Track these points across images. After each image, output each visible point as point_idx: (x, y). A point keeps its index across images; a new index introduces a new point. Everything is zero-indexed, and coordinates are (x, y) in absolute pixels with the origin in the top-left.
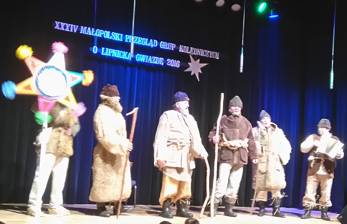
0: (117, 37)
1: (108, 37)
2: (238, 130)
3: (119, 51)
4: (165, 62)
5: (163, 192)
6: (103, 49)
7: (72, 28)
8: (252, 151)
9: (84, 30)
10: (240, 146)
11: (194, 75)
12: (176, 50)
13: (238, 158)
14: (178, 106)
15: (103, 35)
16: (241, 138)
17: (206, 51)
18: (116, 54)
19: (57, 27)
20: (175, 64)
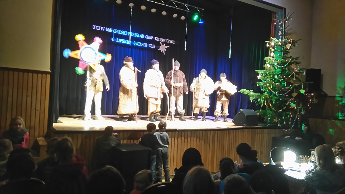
0: (124, 33)
1: (120, 33)
3: (125, 40)
4: (148, 46)
6: (117, 39)
7: (102, 28)
8: (185, 88)
9: (107, 30)
10: (180, 86)
11: (163, 52)
12: (154, 39)
13: (179, 92)
14: (153, 67)
15: (117, 32)
16: (180, 82)
17: (168, 40)
18: (124, 41)
19: (94, 28)
20: (152, 46)
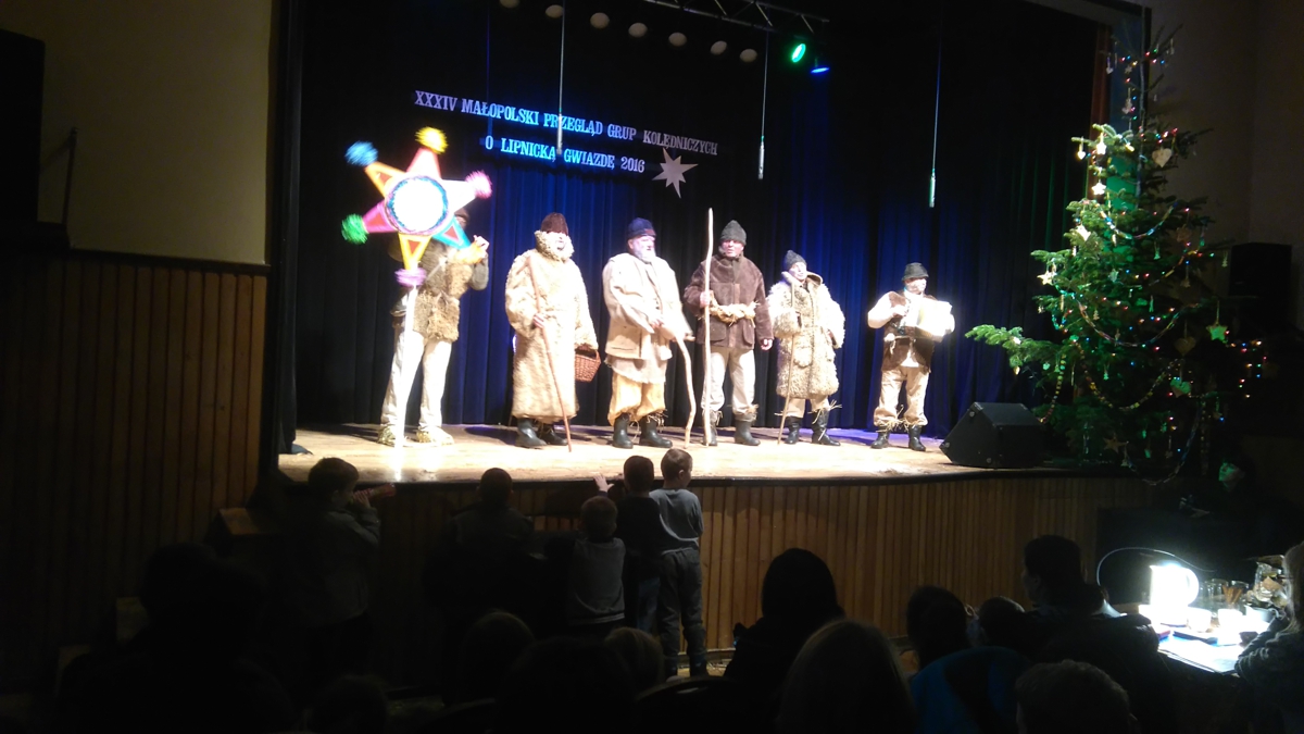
0: (528, 117)
1: (513, 119)
2: (737, 286)
3: (532, 144)
4: (618, 162)
5: (615, 404)
6: (504, 140)
7: (446, 102)
8: (762, 324)
9: (467, 106)
10: (740, 315)
11: (672, 184)
12: (638, 139)
13: (737, 337)
14: (631, 246)
15: (502, 115)
16: (743, 301)
17: (693, 141)
18: (528, 149)
19: (419, 101)
20: (634, 165)
